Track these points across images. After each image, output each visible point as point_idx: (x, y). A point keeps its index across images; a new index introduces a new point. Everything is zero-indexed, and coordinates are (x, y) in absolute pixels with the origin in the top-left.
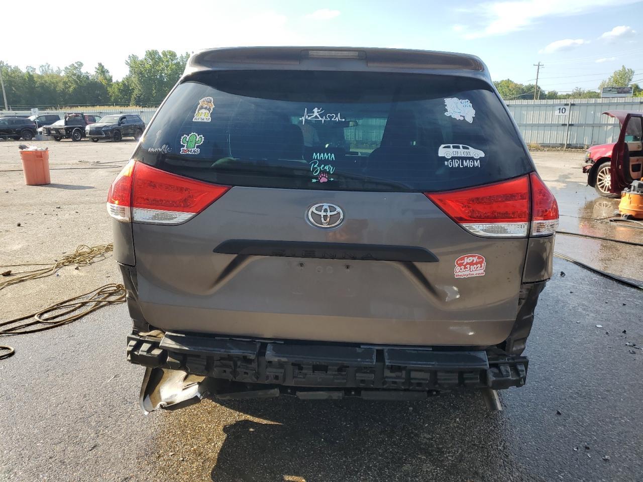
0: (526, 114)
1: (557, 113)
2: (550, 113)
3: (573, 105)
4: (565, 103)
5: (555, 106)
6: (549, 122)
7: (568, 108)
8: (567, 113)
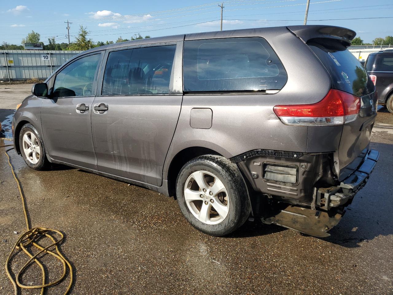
0: (22, 59)
1: (43, 59)
2: (38, 59)
3: (52, 54)
4: (47, 53)
5: (41, 54)
6: (39, 64)
7: (49, 56)
8: (49, 59)
